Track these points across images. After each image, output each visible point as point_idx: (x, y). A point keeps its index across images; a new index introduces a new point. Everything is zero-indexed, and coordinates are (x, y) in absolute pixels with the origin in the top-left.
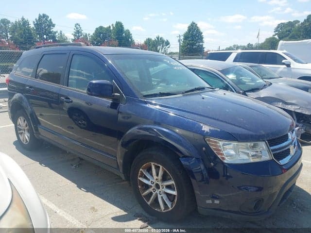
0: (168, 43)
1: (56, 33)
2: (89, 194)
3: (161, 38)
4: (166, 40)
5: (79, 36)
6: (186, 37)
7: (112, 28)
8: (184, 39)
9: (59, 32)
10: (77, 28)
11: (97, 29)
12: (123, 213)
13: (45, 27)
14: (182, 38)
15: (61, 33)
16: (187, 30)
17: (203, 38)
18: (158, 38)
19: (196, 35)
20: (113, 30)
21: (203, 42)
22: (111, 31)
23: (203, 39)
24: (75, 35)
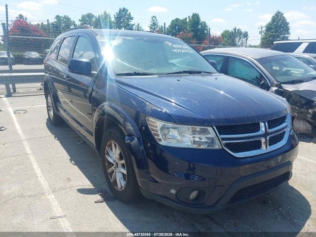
0: (246, 35)
1: (133, 25)
2: (76, 167)
3: (238, 30)
4: (244, 32)
5: (155, 29)
6: (269, 28)
7: (188, 20)
8: (266, 31)
9: (136, 24)
10: (153, 21)
11: (173, 21)
12: (91, 187)
13: (124, 20)
14: (264, 29)
15: (138, 26)
16: (270, 21)
17: (289, 29)
18: (235, 30)
19: (281, 26)
20: (189, 22)
21: (288, 34)
22: (186, 23)
23: (290, 31)
24: (151, 28)
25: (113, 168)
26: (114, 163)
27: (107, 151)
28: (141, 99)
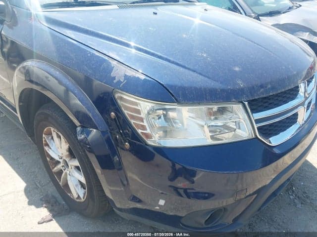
25: (59, 167)
26: (61, 160)
27: (45, 141)
28: (97, 54)
